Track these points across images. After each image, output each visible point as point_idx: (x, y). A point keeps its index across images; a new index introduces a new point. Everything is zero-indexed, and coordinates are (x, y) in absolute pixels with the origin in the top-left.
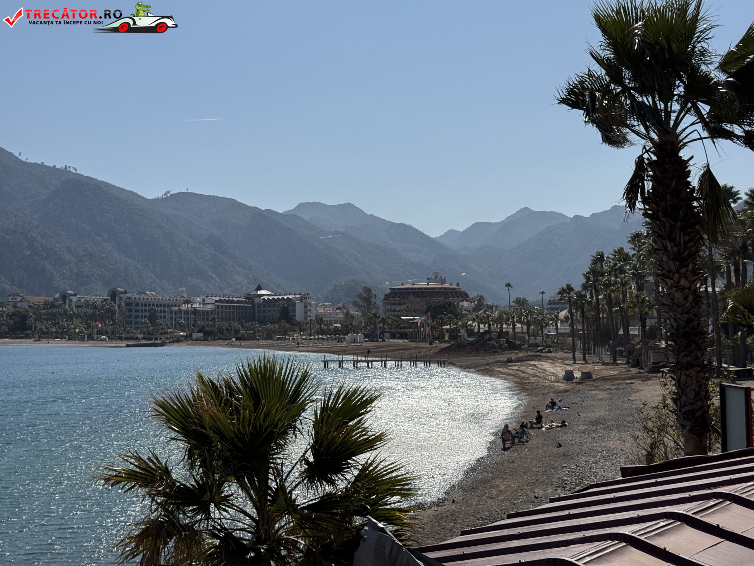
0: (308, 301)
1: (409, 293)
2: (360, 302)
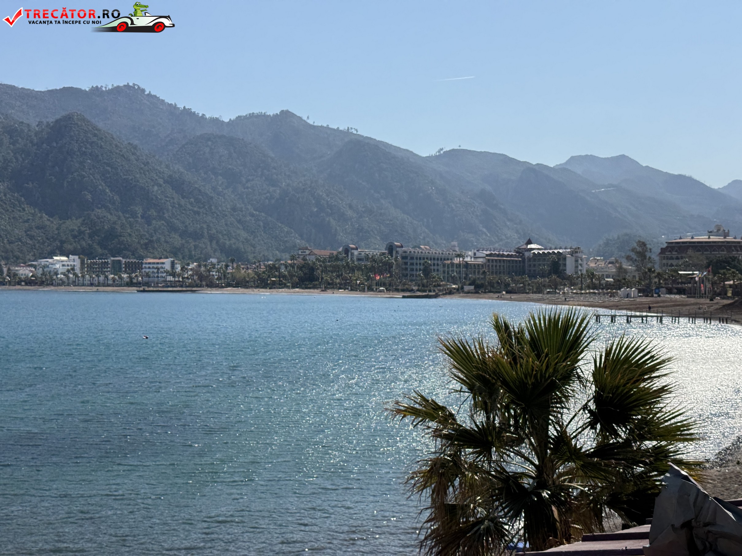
0: (579, 255)
1: (688, 247)
2: (634, 257)
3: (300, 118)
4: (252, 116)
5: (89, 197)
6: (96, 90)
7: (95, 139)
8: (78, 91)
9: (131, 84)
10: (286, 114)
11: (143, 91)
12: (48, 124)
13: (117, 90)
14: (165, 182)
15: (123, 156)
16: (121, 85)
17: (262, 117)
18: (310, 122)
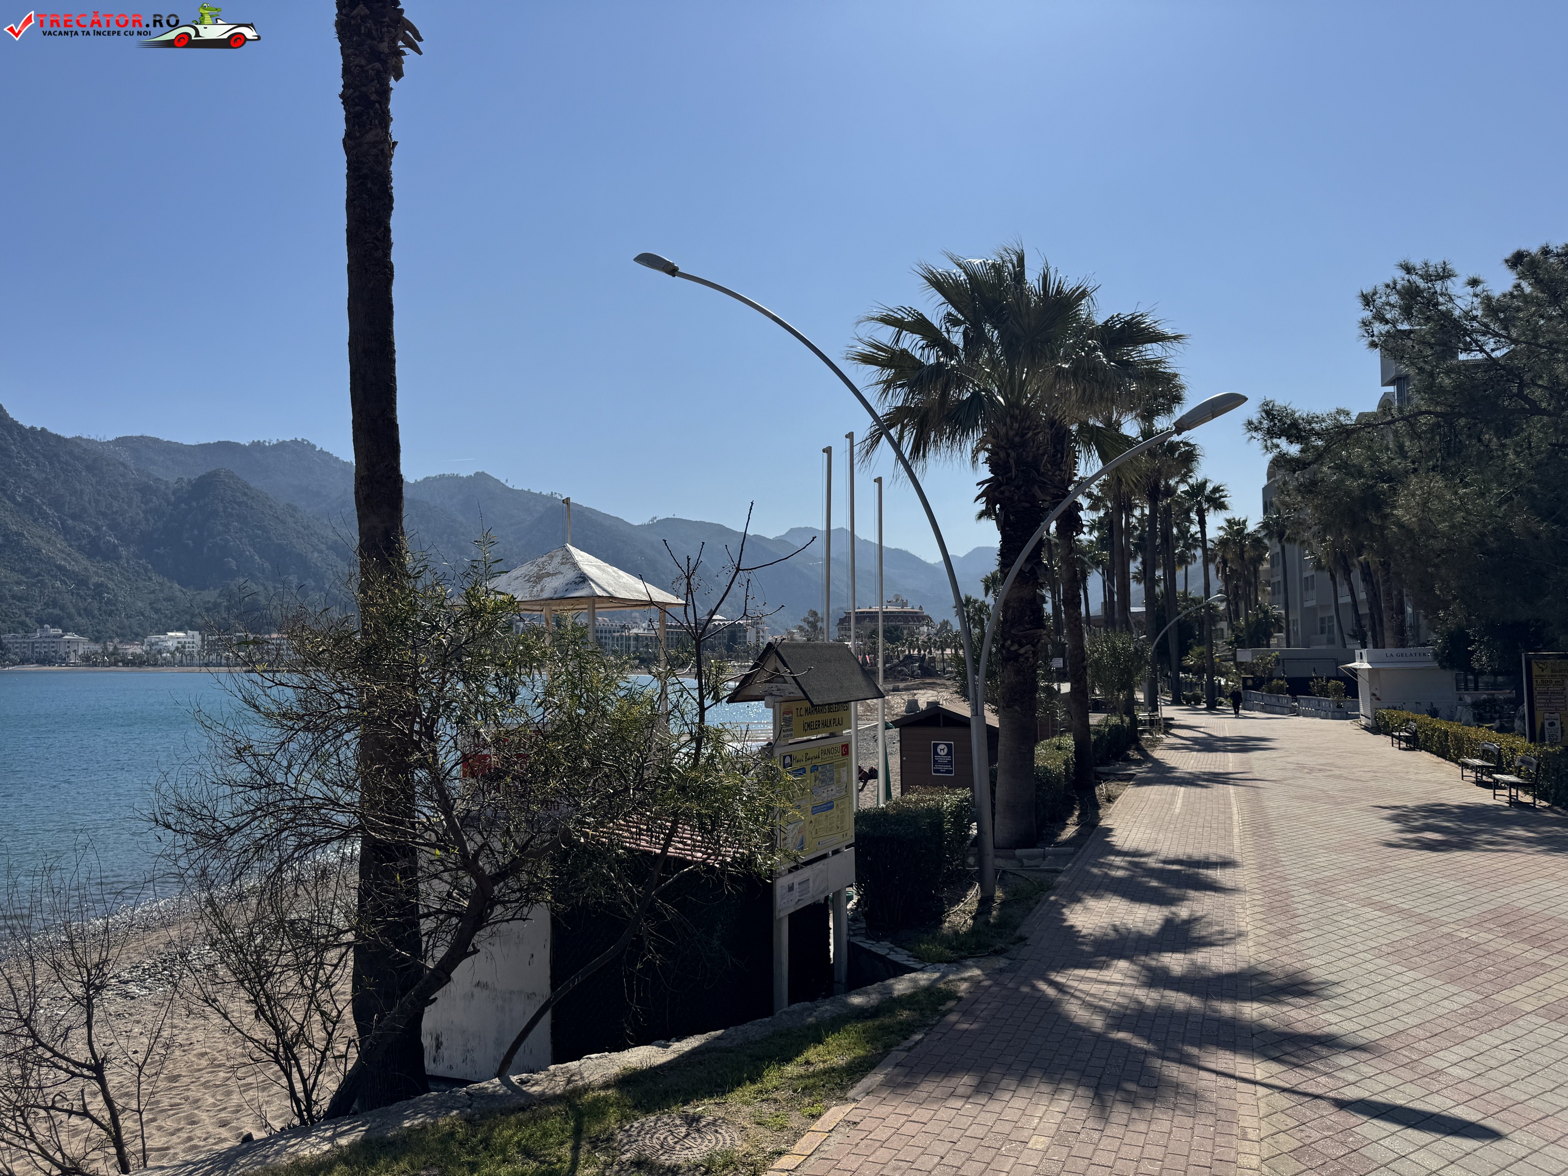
0: (760, 626)
1: (865, 618)
2: (806, 627)
3: (498, 481)
4: (442, 477)
5: (233, 565)
6: (257, 446)
7: (245, 499)
8: (236, 445)
9: (299, 439)
10: (481, 477)
11: (314, 447)
12: (190, 481)
13: (282, 445)
14: (329, 548)
15: (277, 518)
16: (288, 440)
17: (456, 478)
18: (509, 485)
